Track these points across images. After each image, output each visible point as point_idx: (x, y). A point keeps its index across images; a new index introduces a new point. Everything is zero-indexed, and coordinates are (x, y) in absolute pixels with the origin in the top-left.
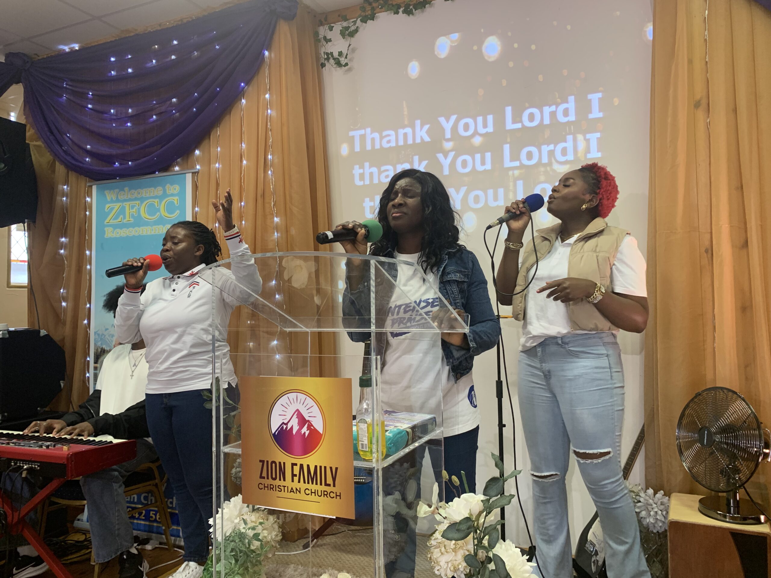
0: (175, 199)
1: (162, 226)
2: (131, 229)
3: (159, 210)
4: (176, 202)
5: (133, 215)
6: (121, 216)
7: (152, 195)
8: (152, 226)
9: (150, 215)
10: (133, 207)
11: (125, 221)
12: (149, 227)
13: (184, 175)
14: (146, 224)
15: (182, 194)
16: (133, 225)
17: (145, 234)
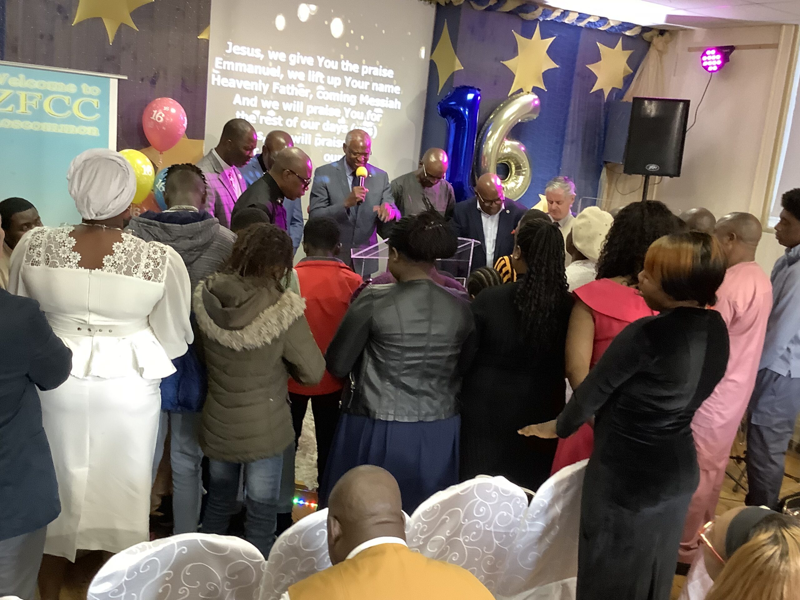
0: (95, 102)
1: (74, 126)
2: (28, 122)
3: (70, 108)
4: (95, 105)
5: (30, 108)
6: (12, 105)
7: (60, 90)
8: (58, 123)
9: (57, 111)
10: (31, 98)
11: (18, 112)
12: (56, 124)
13: (107, 79)
14: (52, 120)
15: (104, 98)
16: (31, 119)
17: (49, 130)
